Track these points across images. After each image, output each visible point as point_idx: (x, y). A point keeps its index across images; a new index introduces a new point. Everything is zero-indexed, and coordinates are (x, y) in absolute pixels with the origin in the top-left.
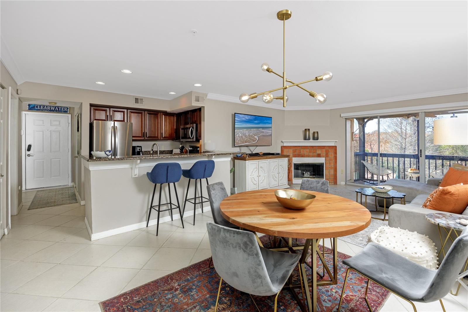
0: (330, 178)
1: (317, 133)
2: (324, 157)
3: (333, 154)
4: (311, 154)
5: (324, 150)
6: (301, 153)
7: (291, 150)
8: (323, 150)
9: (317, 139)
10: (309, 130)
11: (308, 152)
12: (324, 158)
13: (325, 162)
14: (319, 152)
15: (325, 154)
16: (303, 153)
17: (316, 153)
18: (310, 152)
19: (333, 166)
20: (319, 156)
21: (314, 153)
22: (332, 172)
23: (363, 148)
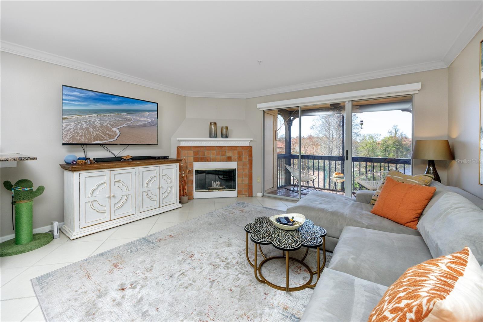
0: (243, 189)
1: (227, 128)
2: (235, 161)
3: (247, 156)
4: (219, 157)
5: (236, 151)
6: (204, 155)
7: (191, 152)
8: (234, 151)
9: (227, 137)
10: (215, 124)
11: (215, 154)
12: (237, 162)
13: (238, 168)
14: (229, 154)
15: (237, 157)
16: (208, 156)
17: (226, 155)
18: (218, 154)
19: (247, 173)
20: (229, 159)
21: (223, 155)
22: (246, 181)
23: (289, 149)
